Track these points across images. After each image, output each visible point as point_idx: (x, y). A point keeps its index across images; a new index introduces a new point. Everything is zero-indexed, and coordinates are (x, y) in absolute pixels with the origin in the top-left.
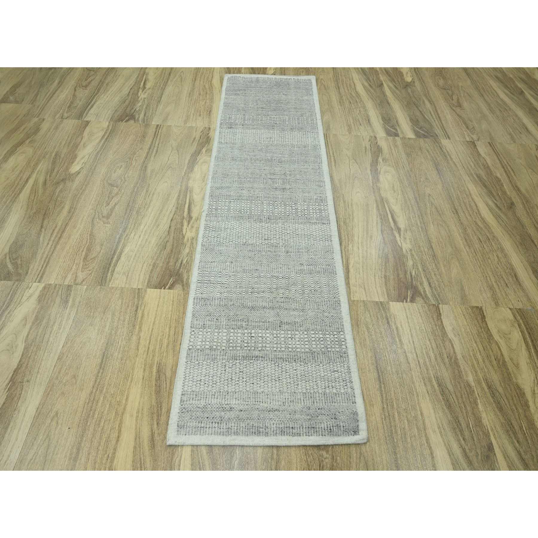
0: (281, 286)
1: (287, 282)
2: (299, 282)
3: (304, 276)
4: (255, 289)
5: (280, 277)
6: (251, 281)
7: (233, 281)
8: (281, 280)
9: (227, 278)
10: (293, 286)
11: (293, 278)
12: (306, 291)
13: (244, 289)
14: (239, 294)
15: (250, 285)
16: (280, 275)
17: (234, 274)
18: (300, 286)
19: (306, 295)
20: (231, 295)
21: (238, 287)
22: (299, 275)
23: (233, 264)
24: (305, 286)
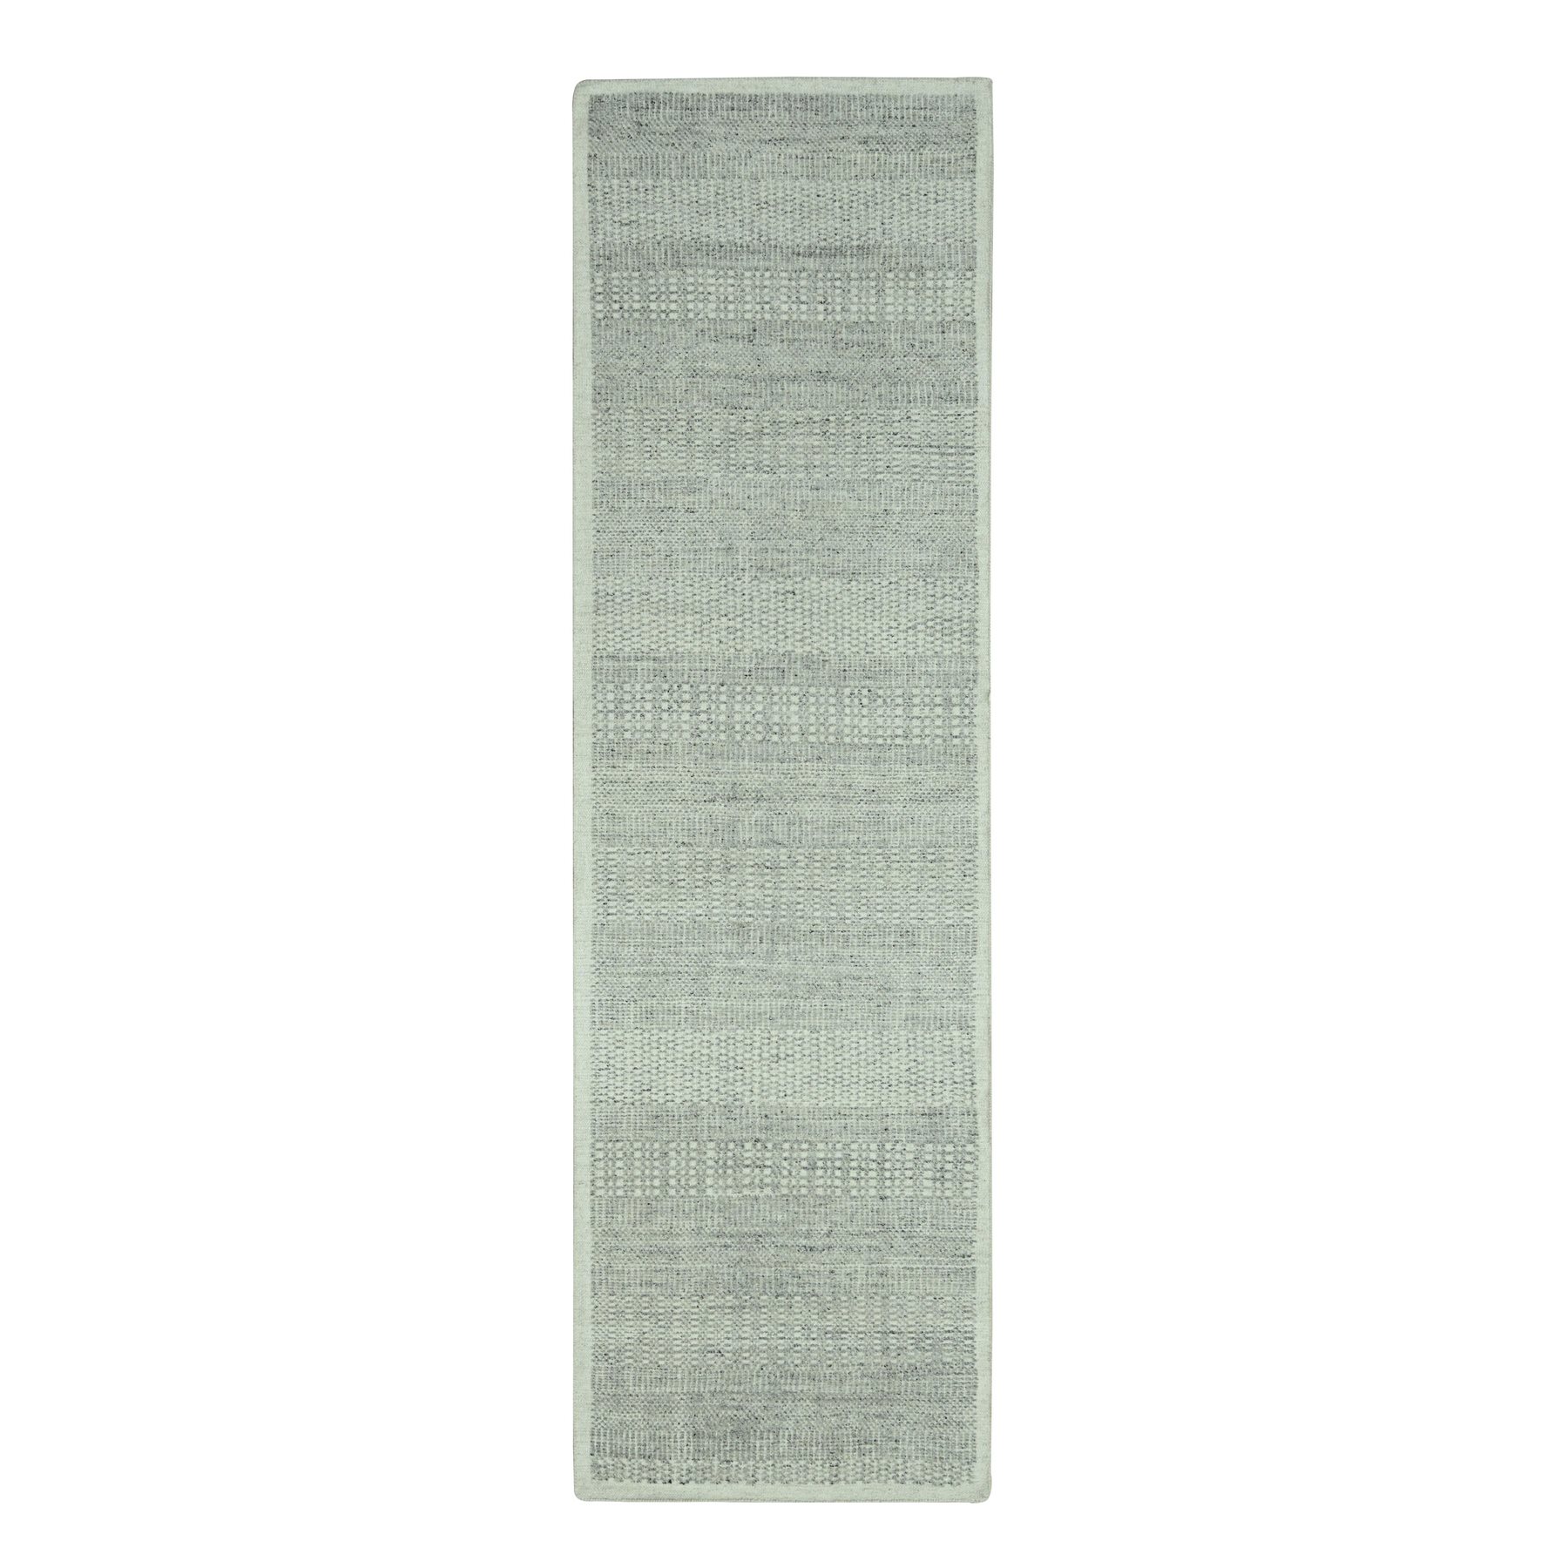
0: (748, 443)
1: (733, 456)
2: (701, 455)
3: (684, 474)
4: (818, 431)
5: (752, 468)
6: (831, 456)
7: (878, 456)
8: (748, 462)
9: (895, 463)
10: (718, 443)
11: (716, 468)
12: (683, 430)
13: (847, 431)
14: (862, 418)
15: (831, 443)
16: (751, 476)
17: (879, 477)
18: (697, 442)
19: (684, 417)
20: (881, 412)
21: (864, 437)
22: (699, 474)
23: (883, 507)
24: (684, 443)
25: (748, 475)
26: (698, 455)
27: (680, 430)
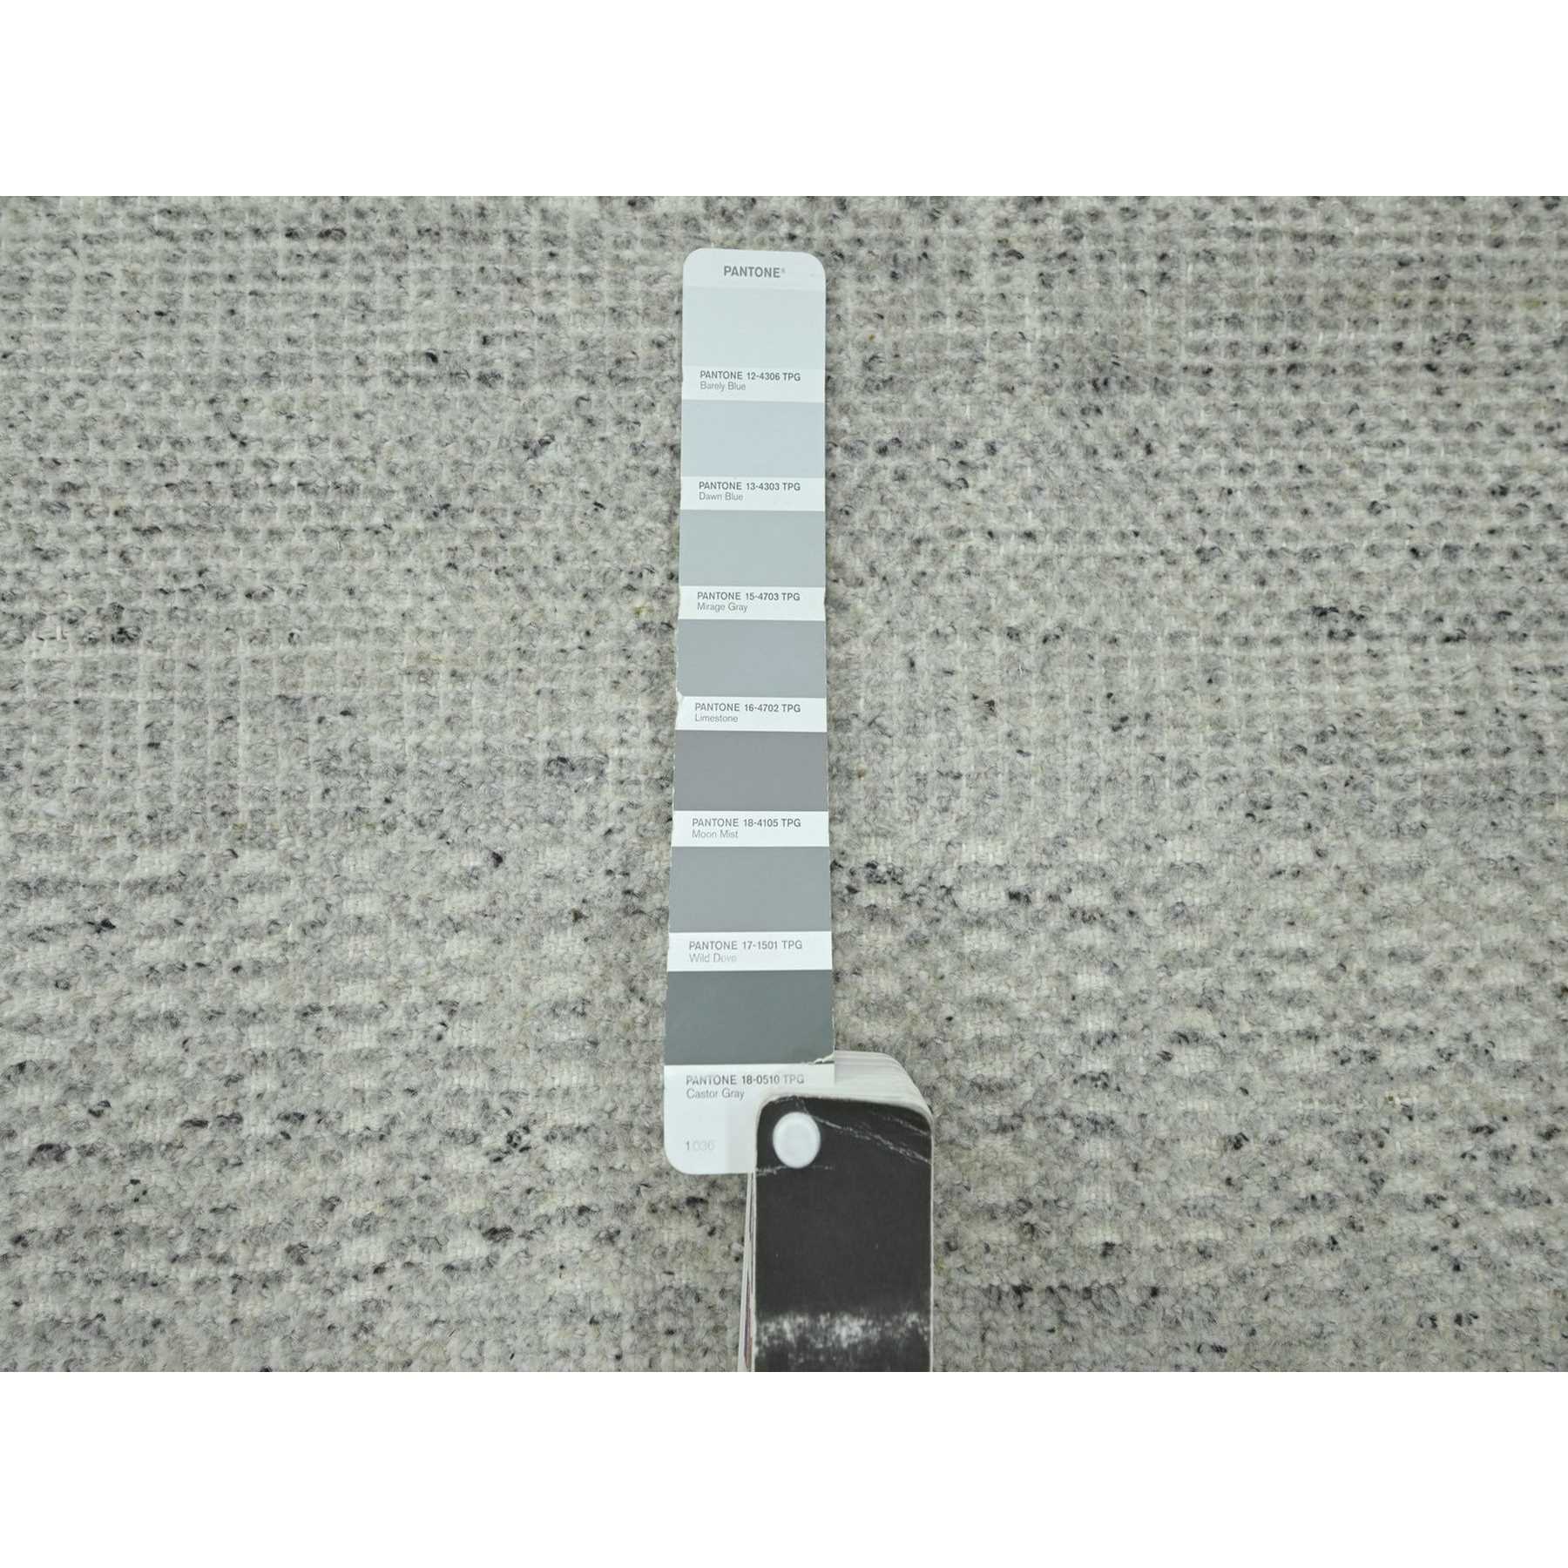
0: (998, 1068)
1: (1090, 980)
2: (1287, 979)
3: (1391, 852)
4: (562, 1158)
5: (970, 898)
6: (472, 990)
7: (164, 998)
8: (994, 941)
9: (52, 956)
10: (1188, 1061)
11: (1195, 894)
12: (1403, 1139)
13: (364, 1164)
14: (273, 1260)
15: (473, 1080)
16: (977, 850)
17: (161, 862)
18: (1310, 1059)
19: (1401, 1224)
20: (139, 1304)
21: (259, 1126)
22: (1297, 852)
23: (144, 657)
24: (1392, 1055)
25: (993, 853)
26: (1305, 978)
27: (1416, 1137)
